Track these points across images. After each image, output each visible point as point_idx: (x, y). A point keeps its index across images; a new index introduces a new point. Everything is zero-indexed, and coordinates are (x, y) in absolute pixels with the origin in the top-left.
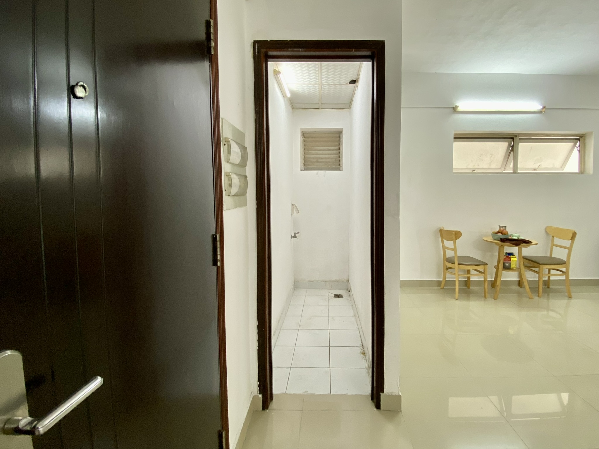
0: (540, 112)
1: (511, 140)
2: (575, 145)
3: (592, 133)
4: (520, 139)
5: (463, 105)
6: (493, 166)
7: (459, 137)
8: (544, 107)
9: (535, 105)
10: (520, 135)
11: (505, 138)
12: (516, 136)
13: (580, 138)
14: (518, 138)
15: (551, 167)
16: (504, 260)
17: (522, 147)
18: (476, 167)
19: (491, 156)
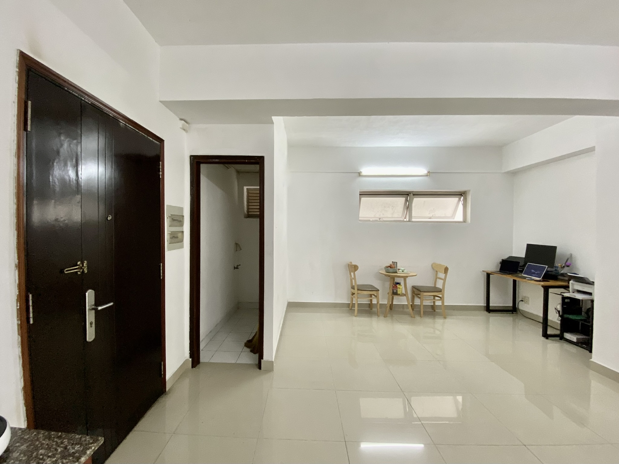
0: (427, 176)
1: (407, 195)
2: (460, 199)
3: (470, 191)
4: (414, 195)
5: (366, 170)
6: (396, 215)
7: (363, 194)
8: (429, 172)
9: (422, 171)
10: (413, 192)
11: (402, 195)
12: (410, 193)
13: (461, 194)
14: (412, 194)
15: (444, 216)
16: (393, 288)
17: (417, 201)
18: (382, 216)
19: (392, 208)
